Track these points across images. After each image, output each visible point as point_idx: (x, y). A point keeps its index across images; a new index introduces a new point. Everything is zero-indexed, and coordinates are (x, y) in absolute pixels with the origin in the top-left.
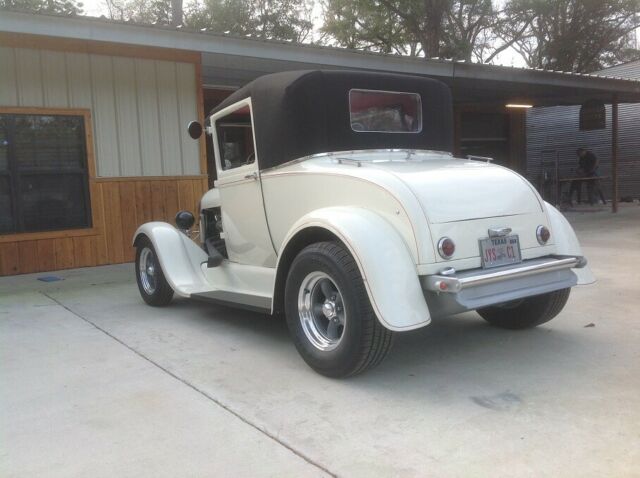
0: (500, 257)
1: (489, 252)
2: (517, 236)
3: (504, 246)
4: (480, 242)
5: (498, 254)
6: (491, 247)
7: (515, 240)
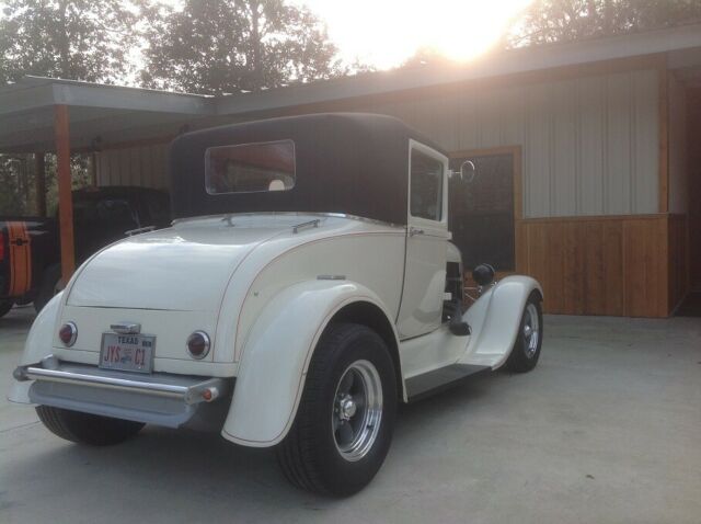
0: (123, 360)
1: (112, 350)
2: (154, 338)
3: (134, 348)
4: (104, 335)
5: (122, 355)
6: (117, 344)
7: (150, 343)
